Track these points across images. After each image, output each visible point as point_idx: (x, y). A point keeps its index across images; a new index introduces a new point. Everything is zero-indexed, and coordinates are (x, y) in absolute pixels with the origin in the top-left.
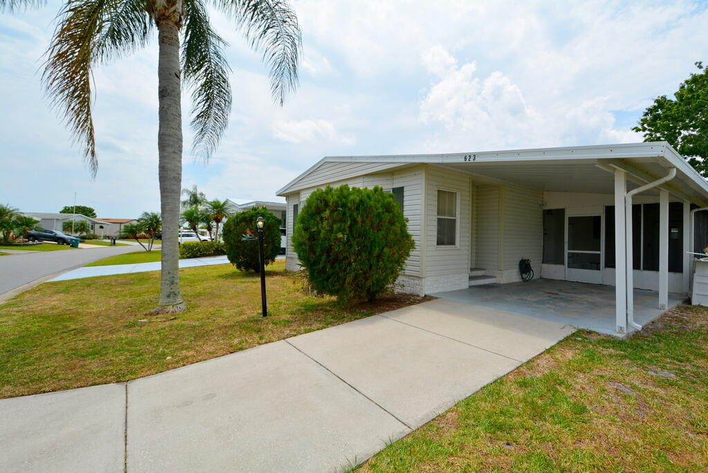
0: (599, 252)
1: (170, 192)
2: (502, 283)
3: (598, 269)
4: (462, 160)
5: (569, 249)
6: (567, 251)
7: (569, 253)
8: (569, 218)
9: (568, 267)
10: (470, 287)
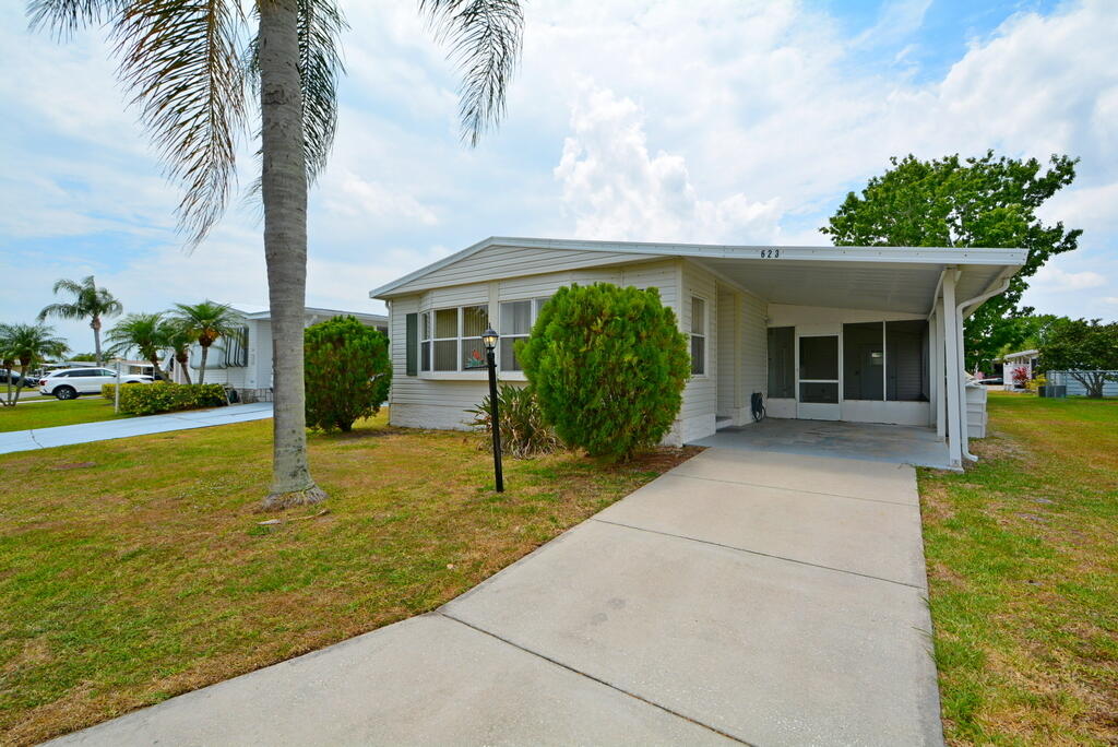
0: (835, 381)
1: (294, 283)
2: (740, 425)
3: (837, 402)
4: (758, 256)
5: (801, 378)
6: (798, 381)
7: (801, 384)
8: (801, 339)
9: (801, 401)
10: (718, 431)
